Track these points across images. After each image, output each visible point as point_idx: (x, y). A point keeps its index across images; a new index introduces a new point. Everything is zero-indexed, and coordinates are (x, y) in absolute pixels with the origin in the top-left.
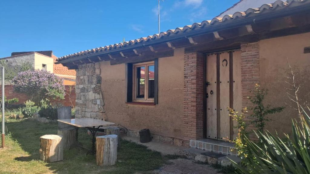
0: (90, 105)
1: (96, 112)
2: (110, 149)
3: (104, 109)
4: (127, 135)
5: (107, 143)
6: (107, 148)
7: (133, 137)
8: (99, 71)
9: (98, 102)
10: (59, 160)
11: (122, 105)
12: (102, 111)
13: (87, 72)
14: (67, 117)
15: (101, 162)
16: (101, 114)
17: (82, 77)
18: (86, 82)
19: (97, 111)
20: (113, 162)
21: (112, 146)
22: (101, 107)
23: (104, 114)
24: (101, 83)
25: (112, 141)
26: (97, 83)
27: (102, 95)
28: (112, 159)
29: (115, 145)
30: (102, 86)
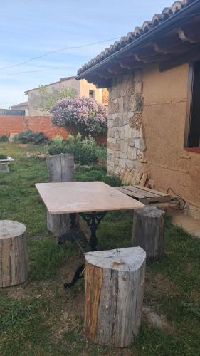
0: (126, 148)
1: (134, 160)
2: (117, 301)
3: (145, 156)
4: (183, 213)
5: (108, 282)
6: (108, 295)
7: (197, 220)
8: (140, 88)
9: (137, 144)
10: (13, 284)
11: (177, 152)
12: (142, 160)
13: (122, 92)
14: (65, 174)
15: (92, 330)
16: (140, 165)
17: (115, 101)
18: (121, 108)
19: (135, 158)
20: (125, 339)
21: (123, 294)
22: (141, 153)
23: (145, 165)
24: (142, 110)
25: (124, 279)
26: (137, 110)
27: (144, 132)
28: (123, 330)
29: (133, 291)
30: (144, 115)
